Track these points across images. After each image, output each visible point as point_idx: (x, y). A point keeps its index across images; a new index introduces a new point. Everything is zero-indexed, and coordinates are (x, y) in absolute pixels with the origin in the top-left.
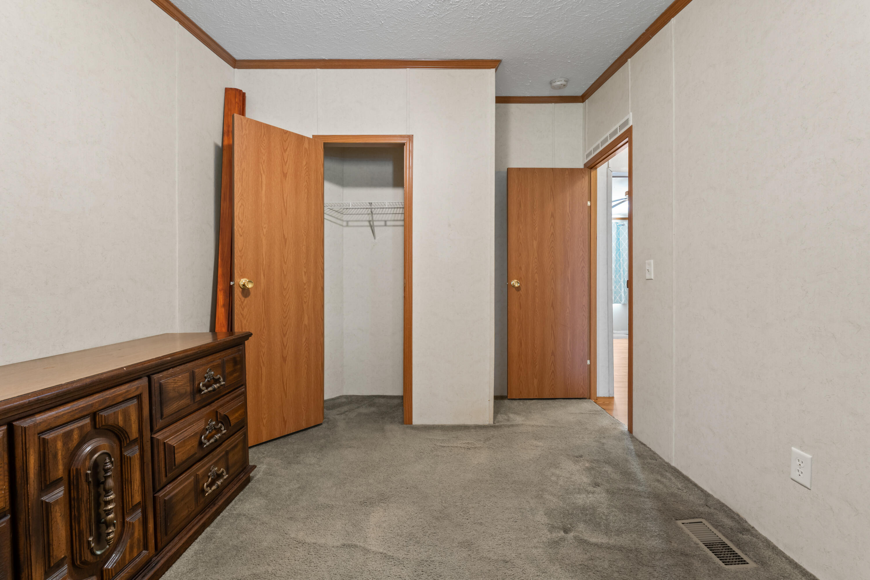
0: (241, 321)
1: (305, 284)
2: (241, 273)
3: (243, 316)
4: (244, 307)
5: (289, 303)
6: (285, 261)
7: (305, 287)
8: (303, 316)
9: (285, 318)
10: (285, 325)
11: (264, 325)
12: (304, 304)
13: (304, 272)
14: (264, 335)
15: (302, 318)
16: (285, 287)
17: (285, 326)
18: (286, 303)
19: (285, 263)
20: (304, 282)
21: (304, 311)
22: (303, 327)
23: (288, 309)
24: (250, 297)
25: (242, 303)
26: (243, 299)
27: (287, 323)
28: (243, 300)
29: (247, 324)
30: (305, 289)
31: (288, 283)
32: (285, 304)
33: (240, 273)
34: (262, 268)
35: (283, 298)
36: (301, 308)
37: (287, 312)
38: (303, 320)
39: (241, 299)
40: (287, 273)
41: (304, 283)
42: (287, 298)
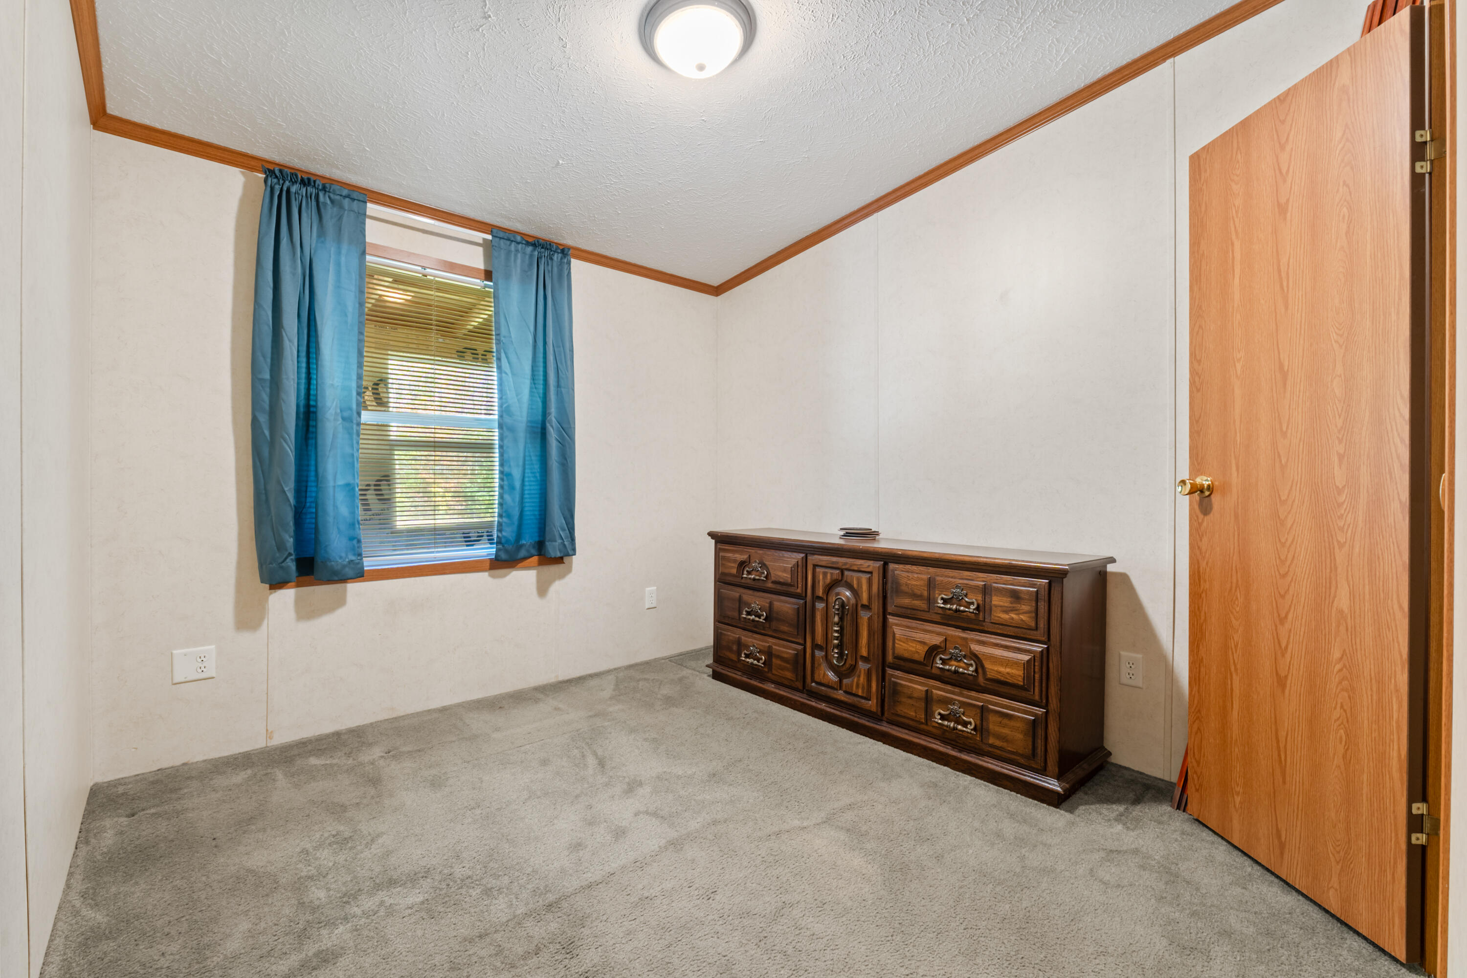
0: (1198, 563)
1: (1340, 491)
2: (1198, 464)
3: (1201, 553)
4: (1203, 535)
5: (1294, 538)
6: (1284, 429)
7: (1342, 499)
8: (1334, 583)
9: (1284, 576)
10: (1282, 593)
11: (1237, 581)
12: (1337, 550)
13: (1339, 454)
14: (1236, 603)
15: (1330, 588)
16: (1283, 498)
17: (1283, 597)
18: (1287, 539)
19: (1284, 435)
20: (1338, 484)
21: (1336, 569)
22: (1333, 615)
23: (1290, 557)
24: (1211, 515)
25: (1200, 524)
26: (1201, 516)
27: (1288, 589)
28: (1200, 521)
29: (1208, 570)
30: (1340, 505)
31: (1292, 486)
32: (1283, 540)
33: (1196, 464)
34: (1234, 452)
35: (1278, 524)
36: (1328, 560)
37: (1288, 563)
38: (1335, 597)
39: (1197, 517)
40: (1288, 460)
41: (1337, 487)
42: (1289, 526)
